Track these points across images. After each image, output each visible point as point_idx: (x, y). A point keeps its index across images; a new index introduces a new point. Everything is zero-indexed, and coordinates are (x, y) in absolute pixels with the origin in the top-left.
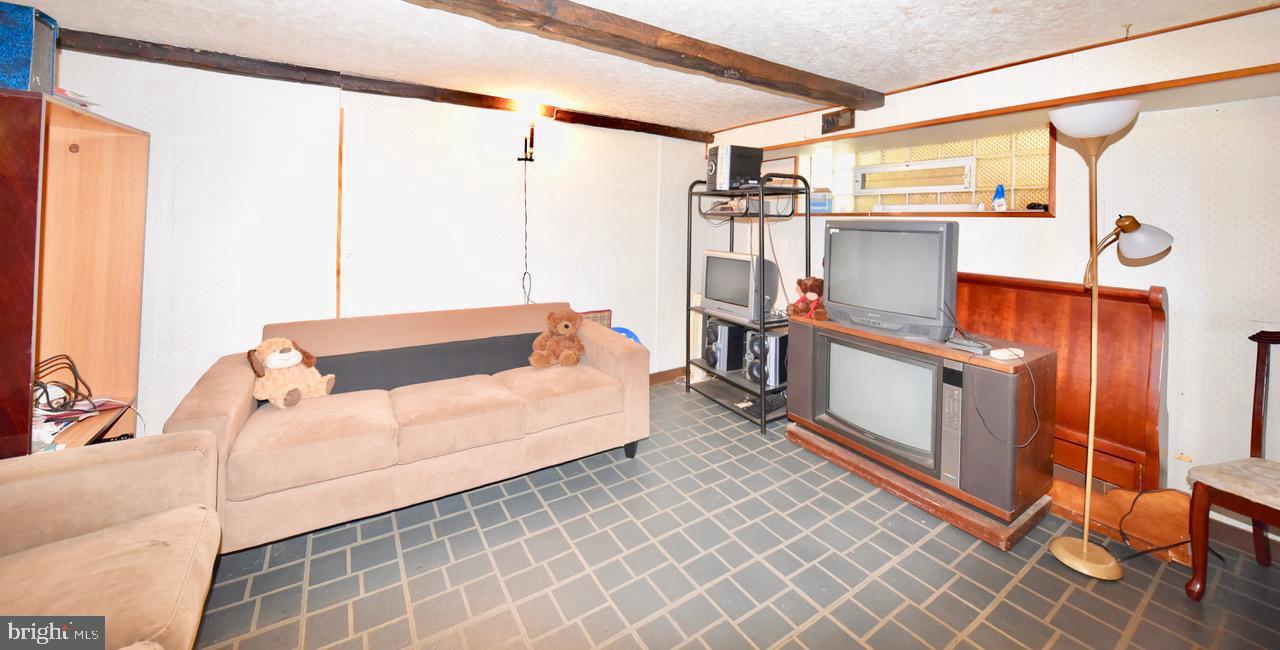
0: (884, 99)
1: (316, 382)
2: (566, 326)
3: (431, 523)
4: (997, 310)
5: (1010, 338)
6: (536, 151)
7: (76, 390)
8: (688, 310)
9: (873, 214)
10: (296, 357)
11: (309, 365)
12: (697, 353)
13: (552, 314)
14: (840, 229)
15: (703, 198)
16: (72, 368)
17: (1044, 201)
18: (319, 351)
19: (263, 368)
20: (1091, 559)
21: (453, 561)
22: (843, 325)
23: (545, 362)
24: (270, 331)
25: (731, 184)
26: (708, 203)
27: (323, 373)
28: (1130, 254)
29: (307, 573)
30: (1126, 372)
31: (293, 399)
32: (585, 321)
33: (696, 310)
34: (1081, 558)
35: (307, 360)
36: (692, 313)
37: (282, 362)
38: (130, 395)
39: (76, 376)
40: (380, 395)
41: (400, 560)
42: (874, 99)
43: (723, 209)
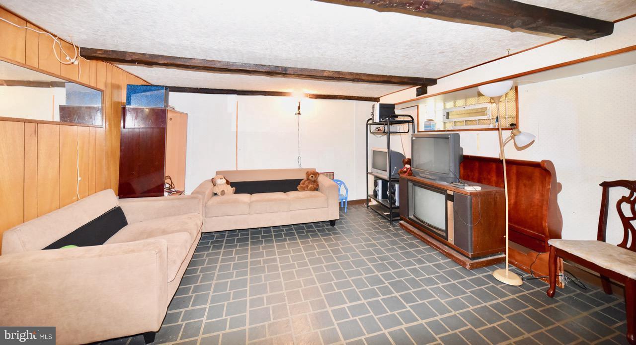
0: (437, 81)
1: (230, 190)
2: (312, 177)
3: (260, 235)
4: (489, 172)
5: (494, 184)
6: (301, 111)
7: (171, 185)
8: (367, 174)
9: (448, 131)
10: (224, 181)
11: (228, 184)
12: (371, 192)
13: (307, 172)
14: (416, 137)
15: (371, 125)
16: (170, 178)
17: (515, 123)
18: (231, 180)
19: (216, 184)
20: (510, 278)
21: (264, 244)
22: (418, 178)
23: (303, 189)
24: (218, 173)
25: (380, 119)
26: (373, 128)
27: (232, 187)
28: (520, 145)
29: (224, 242)
30: (538, 199)
31: (223, 193)
32: (320, 176)
33: (371, 173)
34: (506, 277)
35: (228, 182)
36: (369, 175)
37: (221, 182)
38: (183, 189)
39: (172, 182)
40: (248, 195)
41: (249, 243)
42: (433, 82)
43: (378, 130)
